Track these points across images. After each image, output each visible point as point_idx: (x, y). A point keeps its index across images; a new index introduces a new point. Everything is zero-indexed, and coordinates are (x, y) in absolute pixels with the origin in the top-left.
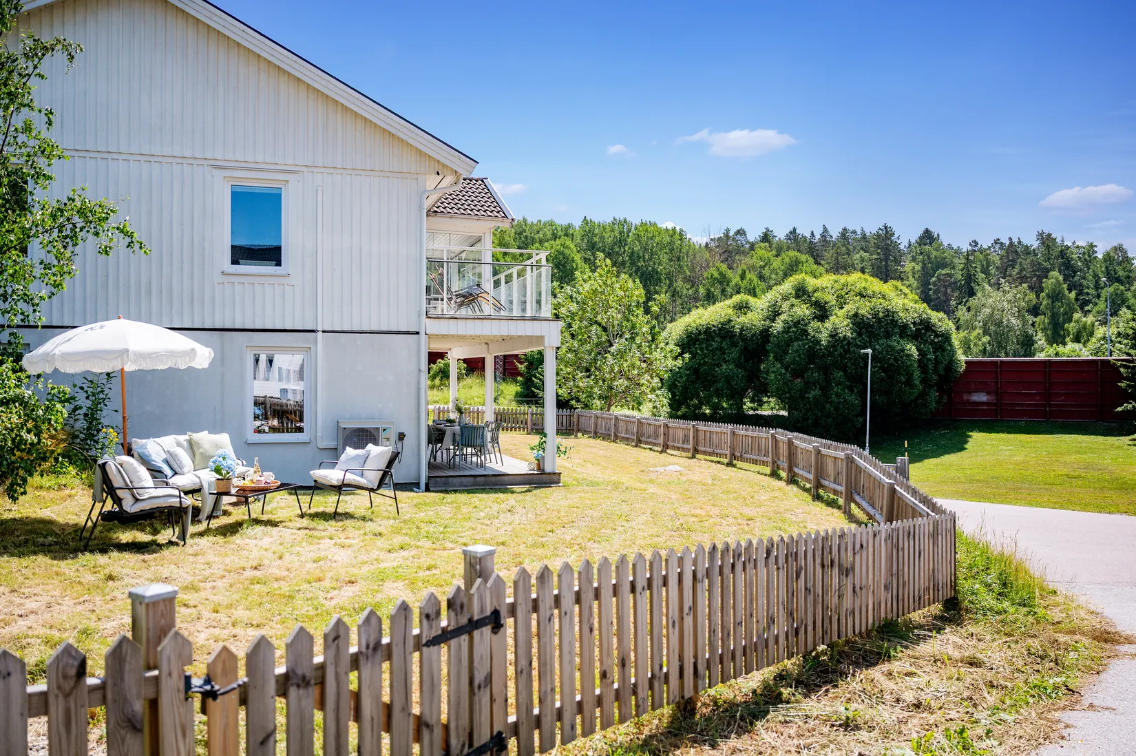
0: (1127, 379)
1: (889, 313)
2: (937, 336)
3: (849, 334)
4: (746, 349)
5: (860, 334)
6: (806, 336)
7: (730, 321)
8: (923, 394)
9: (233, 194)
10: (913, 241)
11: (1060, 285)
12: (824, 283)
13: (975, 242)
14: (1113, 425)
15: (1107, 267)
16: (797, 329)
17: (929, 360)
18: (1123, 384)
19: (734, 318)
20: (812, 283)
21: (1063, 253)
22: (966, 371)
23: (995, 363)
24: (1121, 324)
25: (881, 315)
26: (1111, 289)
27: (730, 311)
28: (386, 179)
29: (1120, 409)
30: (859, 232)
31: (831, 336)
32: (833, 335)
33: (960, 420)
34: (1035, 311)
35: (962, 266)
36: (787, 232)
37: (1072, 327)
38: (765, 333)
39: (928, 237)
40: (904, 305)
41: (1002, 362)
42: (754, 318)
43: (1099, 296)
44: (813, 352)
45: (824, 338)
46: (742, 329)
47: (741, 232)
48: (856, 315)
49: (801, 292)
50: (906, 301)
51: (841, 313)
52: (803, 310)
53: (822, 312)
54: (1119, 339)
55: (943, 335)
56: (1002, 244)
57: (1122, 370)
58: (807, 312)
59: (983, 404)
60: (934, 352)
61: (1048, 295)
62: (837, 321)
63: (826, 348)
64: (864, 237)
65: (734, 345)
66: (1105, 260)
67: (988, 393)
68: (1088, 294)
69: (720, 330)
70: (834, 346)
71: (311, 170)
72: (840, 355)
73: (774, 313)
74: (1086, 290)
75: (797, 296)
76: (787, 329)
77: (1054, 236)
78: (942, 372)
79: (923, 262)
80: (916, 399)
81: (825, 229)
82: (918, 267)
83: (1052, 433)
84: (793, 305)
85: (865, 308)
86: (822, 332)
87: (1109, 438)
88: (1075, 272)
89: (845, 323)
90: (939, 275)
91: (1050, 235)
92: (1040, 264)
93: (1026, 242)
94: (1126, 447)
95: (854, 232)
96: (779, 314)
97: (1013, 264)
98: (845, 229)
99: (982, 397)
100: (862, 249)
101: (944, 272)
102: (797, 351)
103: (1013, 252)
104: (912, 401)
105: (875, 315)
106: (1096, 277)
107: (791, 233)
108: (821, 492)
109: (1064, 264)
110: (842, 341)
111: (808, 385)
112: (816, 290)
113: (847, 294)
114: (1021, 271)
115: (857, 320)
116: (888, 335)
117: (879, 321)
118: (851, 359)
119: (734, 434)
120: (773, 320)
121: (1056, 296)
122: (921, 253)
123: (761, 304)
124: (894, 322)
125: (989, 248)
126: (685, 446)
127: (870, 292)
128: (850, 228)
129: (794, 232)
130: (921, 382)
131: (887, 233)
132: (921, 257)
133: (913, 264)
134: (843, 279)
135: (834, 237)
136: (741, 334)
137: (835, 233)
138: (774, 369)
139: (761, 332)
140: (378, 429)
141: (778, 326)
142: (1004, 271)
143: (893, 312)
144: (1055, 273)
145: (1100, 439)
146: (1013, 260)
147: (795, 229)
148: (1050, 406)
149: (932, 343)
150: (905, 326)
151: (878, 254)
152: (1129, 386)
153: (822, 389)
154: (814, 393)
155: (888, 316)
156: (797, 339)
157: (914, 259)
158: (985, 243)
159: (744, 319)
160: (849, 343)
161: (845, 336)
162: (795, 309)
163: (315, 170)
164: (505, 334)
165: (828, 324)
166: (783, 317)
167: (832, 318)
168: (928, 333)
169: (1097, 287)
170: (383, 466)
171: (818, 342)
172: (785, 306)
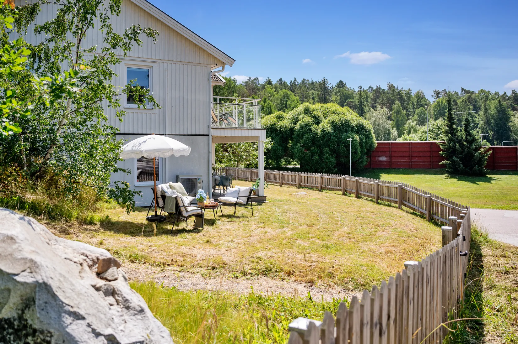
0: (442, 150)
1: (347, 122)
2: (366, 132)
3: (331, 131)
4: (282, 137)
5: (335, 131)
6: (311, 131)
7: (275, 124)
8: (361, 158)
9: (128, 71)
10: (334, 86)
11: (399, 107)
12: (317, 107)
13: (361, 87)
14: (437, 170)
15: (417, 100)
16: (306, 127)
17: (363, 142)
18: (441, 153)
19: (277, 123)
20: (312, 107)
21: (399, 93)
22: (377, 147)
23: (389, 143)
24: (430, 126)
25: (344, 122)
26: (420, 110)
27: (275, 120)
28: (194, 66)
29: (441, 163)
30: (310, 81)
31: (322, 131)
32: (323, 131)
33: (374, 169)
34: (389, 118)
35: (358, 98)
36: (278, 80)
37: (406, 126)
38: (292, 129)
39: (341, 84)
40: (352, 118)
41: (392, 143)
42: (286, 123)
43: (415, 113)
44: (315, 139)
45: (319, 132)
46: (281, 128)
47: (256, 79)
48: (333, 122)
49: (307, 111)
50: (353, 116)
51: (326, 121)
52: (308, 119)
53: (317, 121)
54: (429, 132)
55: (368, 131)
56: (372, 88)
57: (441, 146)
58: (310, 120)
59: (384, 161)
60: (365, 139)
61: (395, 112)
62: (324, 125)
63: (320, 136)
64: (313, 83)
65: (278, 135)
66: (416, 97)
67: (386, 157)
68: (410, 111)
69: (271, 128)
70: (323, 136)
71: (162, 61)
72: (326, 140)
73: (296, 121)
74: (409, 110)
75: (305, 113)
76: (302, 128)
77: (394, 85)
78: (368, 148)
79: (340, 96)
80: (358, 160)
81: (295, 79)
82: (338, 98)
83: (414, 174)
84: (304, 117)
85: (337, 119)
86: (318, 129)
87: (436, 176)
88: (404, 102)
89: (329, 126)
90: (348, 102)
91: (392, 84)
92: (390, 98)
93: (382, 87)
94: (444, 179)
95: (308, 81)
96: (297, 121)
97: (378, 97)
98: (304, 79)
99: (383, 159)
100: (312, 89)
101: (350, 101)
102: (307, 138)
103: (378, 92)
104: (357, 161)
105: (341, 122)
106: (413, 104)
107: (279, 80)
108: (379, 201)
109: (400, 98)
110: (328, 134)
111: (313, 154)
112: (314, 111)
113: (328, 112)
114: (382, 101)
115: (334, 125)
116: (347, 131)
117: (343, 125)
118: (331, 142)
119: (321, 177)
120: (295, 124)
121: (398, 112)
122: (339, 92)
123: (288, 116)
124: (349, 126)
125: (367, 90)
126: (293, 183)
127: (338, 111)
128: (306, 79)
129: (281, 80)
130: (360, 152)
131: (324, 81)
132: (339, 93)
133: (336, 96)
134: (325, 105)
135: (299, 83)
136: (280, 130)
137: (299, 81)
138: (297, 147)
139: (290, 129)
140: (196, 178)
141: (298, 127)
142: (375, 101)
143: (348, 121)
144: (397, 102)
145: (433, 176)
146: (378, 96)
147: (281, 78)
148: (412, 162)
149: (364, 135)
150: (353, 127)
151: (321, 92)
152: (444, 153)
153: (319, 155)
154: (316, 157)
155: (346, 122)
156: (307, 133)
157: (336, 94)
158: (365, 87)
159: (281, 123)
160: (331, 135)
161: (329, 132)
162: (305, 119)
163: (164, 61)
164: (226, 135)
165: (320, 126)
166: (300, 122)
167: (322, 123)
168: (363, 131)
169: (413, 108)
170: (248, 195)
171: (316, 134)
172: (300, 117)
